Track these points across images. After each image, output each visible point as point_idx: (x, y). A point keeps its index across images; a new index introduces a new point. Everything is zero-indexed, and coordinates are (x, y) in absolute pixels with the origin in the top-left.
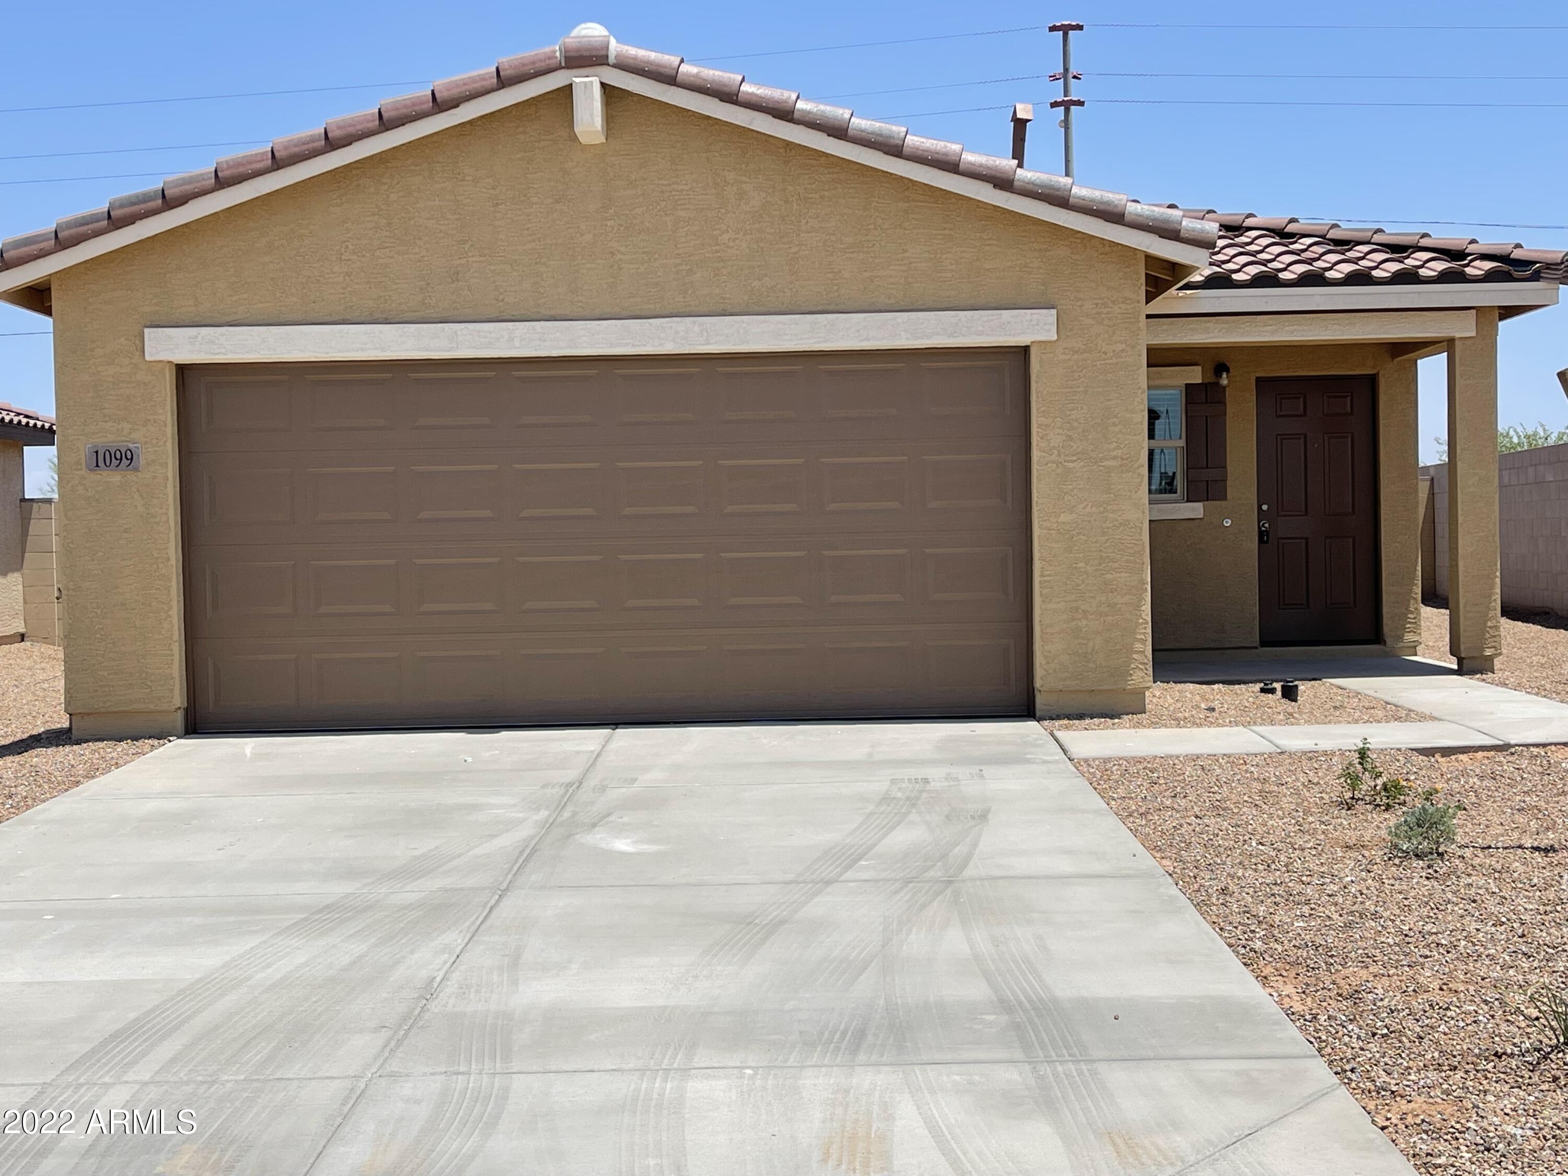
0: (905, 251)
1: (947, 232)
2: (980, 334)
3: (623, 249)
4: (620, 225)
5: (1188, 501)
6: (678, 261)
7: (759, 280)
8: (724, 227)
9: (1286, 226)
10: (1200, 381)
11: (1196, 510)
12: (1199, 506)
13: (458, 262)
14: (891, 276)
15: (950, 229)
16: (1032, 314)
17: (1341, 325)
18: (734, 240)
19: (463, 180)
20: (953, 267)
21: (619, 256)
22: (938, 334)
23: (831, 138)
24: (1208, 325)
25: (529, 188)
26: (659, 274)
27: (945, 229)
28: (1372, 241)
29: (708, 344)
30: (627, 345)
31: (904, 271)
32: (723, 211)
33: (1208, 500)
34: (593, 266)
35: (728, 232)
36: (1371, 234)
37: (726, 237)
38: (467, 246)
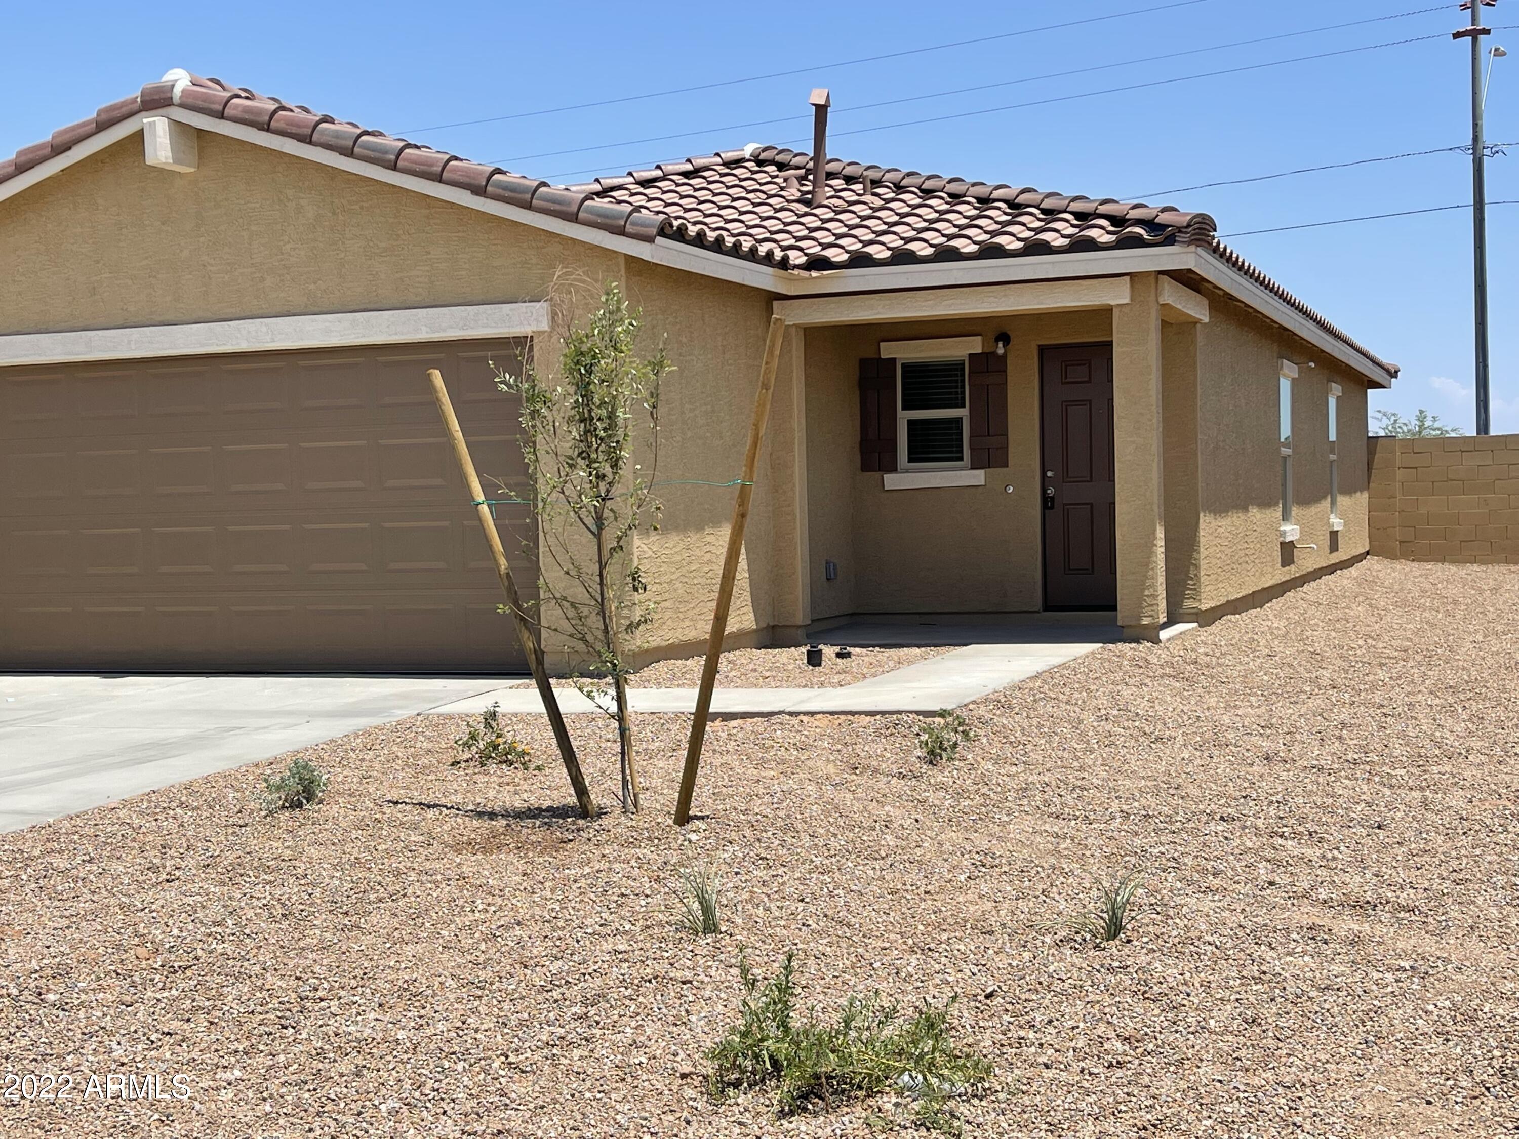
0: (428, 253)
1: (460, 234)
2: (485, 326)
3: (212, 261)
4: (210, 241)
5: (972, 468)
6: (253, 270)
7: (315, 283)
8: (286, 238)
9: (1017, 196)
10: (980, 351)
11: (978, 477)
12: (981, 473)
13: (95, 278)
14: (418, 277)
15: (464, 232)
16: (526, 307)
17: (996, 298)
18: (294, 249)
19: (97, 209)
20: (467, 266)
21: (209, 268)
22: (451, 327)
23: (342, 157)
24: (872, 302)
25: (143, 213)
26: (239, 281)
27: (459, 231)
28: (1068, 209)
29: (273, 341)
30: (212, 345)
31: (428, 271)
32: (285, 224)
33: (989, 467)
34: (191, 276)
35: (289, 242)
36: (1067, 202)
37: (288, 246)
38: (100, 265)
